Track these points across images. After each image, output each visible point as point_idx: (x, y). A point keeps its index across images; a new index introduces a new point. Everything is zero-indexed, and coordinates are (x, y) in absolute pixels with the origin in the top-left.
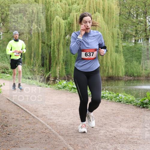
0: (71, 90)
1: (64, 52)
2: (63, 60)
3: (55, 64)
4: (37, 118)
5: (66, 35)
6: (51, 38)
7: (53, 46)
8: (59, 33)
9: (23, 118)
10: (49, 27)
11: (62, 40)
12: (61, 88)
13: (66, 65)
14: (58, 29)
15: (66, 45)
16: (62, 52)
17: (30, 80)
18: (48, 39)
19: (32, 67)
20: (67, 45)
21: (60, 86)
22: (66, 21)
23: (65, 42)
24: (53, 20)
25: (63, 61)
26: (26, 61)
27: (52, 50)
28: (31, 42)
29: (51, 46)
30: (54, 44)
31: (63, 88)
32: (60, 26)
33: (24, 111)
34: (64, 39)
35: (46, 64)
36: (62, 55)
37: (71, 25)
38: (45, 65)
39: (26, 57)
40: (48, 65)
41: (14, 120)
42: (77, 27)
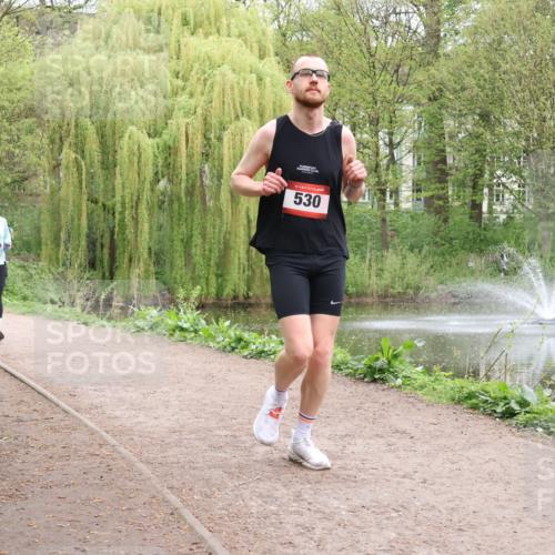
0: (171, 335)
1: (151, 228)
2: (150, 249)
3: (126, 260)
4: (76, 414)
5: (159, 181)
6: (114, 189)
7: (120, 209)
8: (139, 175)
9: (35, 416)
10: (110, 157)
11: (146, 195)
12: (143, 329)
13: (157, 263)
14: (136, 164)
15: (156, 208)
16: (146, 227)
17: (56, 307)
18: (105, 191)
19: (61, 269)
20: (160, 208)
21: (140, 323)
22: (157, 140)
23: (156, 200)
24: (121, 137)
25: (150, 253)
26: (43, 252)
27: (117, 221)
28: (60, 200)
29: (113, 209)
30: (123, 204)
31: (151, 328)
32: (140, 154)
33: (39, 393)
34: (152, 190)
35: (102, 261)
36: (147, 236)
37: (172, 151)
38: (98, 263)
39: (43, 240)
40: (106, 263)
41: (9, 420)
42: (187, 156)
